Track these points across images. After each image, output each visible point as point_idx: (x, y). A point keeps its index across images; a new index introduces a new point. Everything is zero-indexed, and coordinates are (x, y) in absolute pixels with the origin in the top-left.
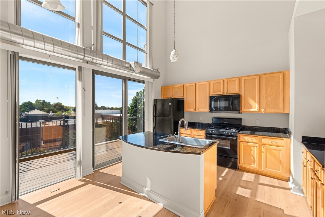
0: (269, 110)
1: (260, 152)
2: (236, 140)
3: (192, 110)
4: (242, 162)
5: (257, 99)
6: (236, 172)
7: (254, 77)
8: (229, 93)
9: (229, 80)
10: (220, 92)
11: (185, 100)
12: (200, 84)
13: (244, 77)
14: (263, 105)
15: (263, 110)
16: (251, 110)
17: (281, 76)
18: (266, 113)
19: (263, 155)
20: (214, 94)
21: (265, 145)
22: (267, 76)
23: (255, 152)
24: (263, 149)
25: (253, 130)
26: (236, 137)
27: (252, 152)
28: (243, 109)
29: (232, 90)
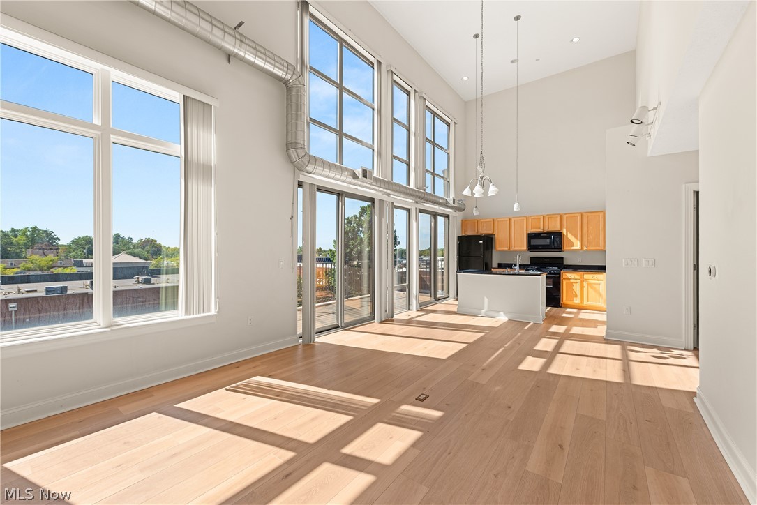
0: (591, 248)
1: (582, 287)
2: (559, 277)
3: (506, 249)
4: (565, 299)
5: (579, 237)
6: (559, 309)
7: (576, 215)
8: (549, 230)
9: (550, 217)
10: (540, 228)
11: (496, 236)
12: (515, 219)
13: (565, 214)
14: (585, 243)
15: (585, 248)
16: (573, 248)
17: (601, 215)
18: (588, 251)
19: (585, 289)
20: (532, 230)
21: (586, 280)
22: (589, 214)
23: (577, 288)
24: (585, 284)
25: (575, 268)
26: (559, 274)
27: (574, 288)
28: (566, 248)
29: (554, 227)
